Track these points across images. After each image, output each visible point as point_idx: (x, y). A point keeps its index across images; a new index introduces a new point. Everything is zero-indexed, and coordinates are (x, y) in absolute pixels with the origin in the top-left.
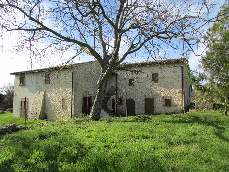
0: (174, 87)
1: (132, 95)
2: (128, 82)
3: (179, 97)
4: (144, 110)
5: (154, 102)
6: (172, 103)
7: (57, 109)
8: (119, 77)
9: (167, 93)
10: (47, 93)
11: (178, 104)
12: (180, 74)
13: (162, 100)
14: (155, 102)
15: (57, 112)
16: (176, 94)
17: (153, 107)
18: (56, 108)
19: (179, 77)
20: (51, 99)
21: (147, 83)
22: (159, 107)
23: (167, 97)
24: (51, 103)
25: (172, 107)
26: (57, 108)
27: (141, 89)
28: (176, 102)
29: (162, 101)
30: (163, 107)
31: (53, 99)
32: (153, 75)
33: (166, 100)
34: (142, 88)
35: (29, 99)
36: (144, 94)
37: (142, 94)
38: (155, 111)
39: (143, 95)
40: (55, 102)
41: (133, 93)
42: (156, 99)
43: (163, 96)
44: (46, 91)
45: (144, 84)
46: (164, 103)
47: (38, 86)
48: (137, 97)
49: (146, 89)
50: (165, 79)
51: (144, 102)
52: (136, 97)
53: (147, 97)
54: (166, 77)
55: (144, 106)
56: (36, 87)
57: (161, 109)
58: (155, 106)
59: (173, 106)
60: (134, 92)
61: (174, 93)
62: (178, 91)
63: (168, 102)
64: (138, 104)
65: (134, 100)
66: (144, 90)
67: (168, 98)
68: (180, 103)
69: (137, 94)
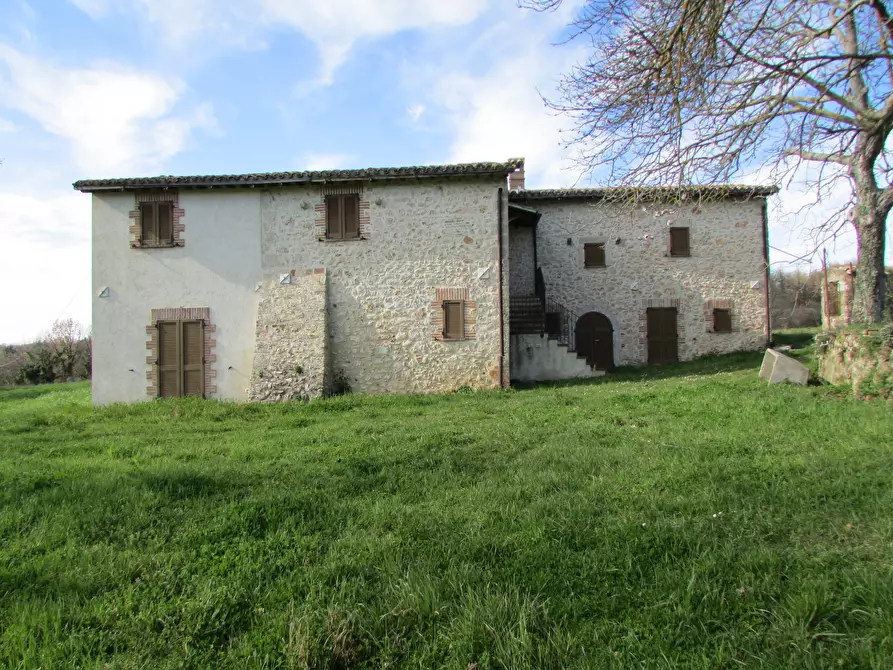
0: (738, 272)
1: (599, 298)
2: (580, 254)
3: (756, 303)
4: (644, 349)
5: (680, 322)
6: (735, 324)
7: (410, 345)
8: (544, 237)
9: (718, 292)
10: (343, 280)
11: (754, 325)
12: (756, 233)
13: (706, 313)
14: (683, 321)
15: (409, 360)
16: (747, 292)
17: (677, 336)
18: (408, 342)
19: (755, 241)
20: (371, 307)
21: (653, 259)
22: (695, 335)
23: (718, 302)
24: (372, 325)
25: (734, 334)
26: (414, 340)
27: (633, 279)
28: (748, 319)
29: (704, 317)
30: (707, 335)
31: (386, 305)
32: (674, 231)
33: (717, 312)
34: (636, 275)
35: (213, 308)
36: (644, 294)
37: (638, 295)
38: (684, 351)
39: (639, 299)
40: (396, 315)
41: (601, 292)
42: (684, 310)
43: (707, 299)
44: (334, 271)
45: (643, 261)
46: (709, 324)
47: (273, 250)
48: (617, 306)
49: (650, 280)
50: (711, 247)
51: (644, 323)
52: (613, 305)
53: (655, 305)
54: (712, 240)
55: (643, 335)
56: (263, 252)
57: (701, 341)
58: (681, 334)
59: (737, 330)
60: (606, 289)
61: (741, 291)
62: (753, 284)
63: (722, 320)
64: (622, 331)
65: (608, 316)
66: (642, 283)
67: (721, 307)
68: (759, 319)
69: (617, 296)
